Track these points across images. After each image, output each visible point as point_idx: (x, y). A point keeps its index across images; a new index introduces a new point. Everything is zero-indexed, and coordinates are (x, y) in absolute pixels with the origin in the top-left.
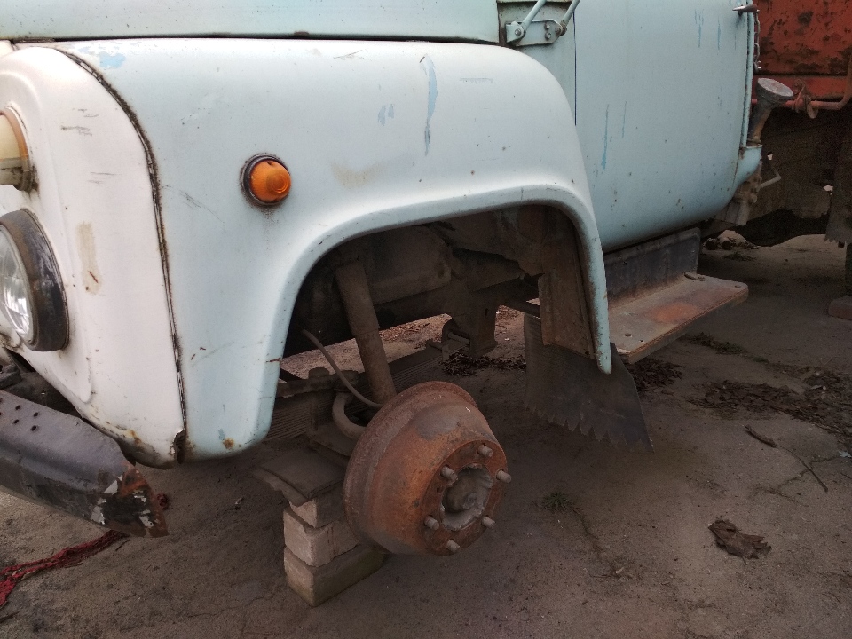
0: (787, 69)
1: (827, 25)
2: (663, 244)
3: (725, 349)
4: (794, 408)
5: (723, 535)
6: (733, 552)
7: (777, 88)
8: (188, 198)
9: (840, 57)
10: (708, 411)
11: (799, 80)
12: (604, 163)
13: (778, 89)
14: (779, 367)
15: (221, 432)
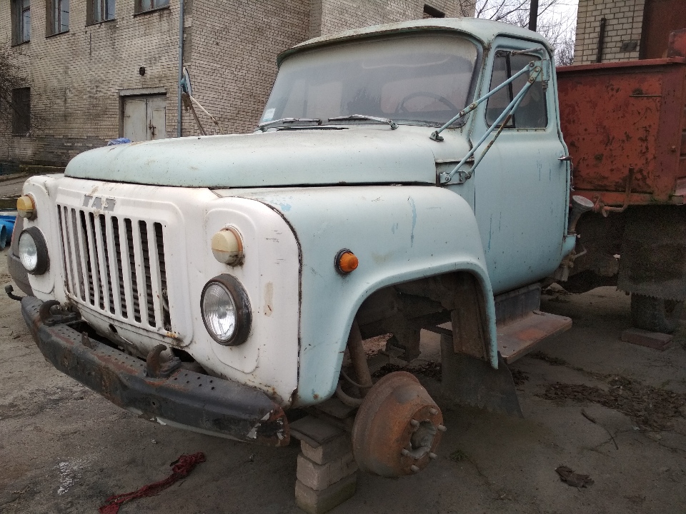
0: (589, 187)
1: (612, 162)
2: (520, 293)
3: (556, 362)
4: (603, 400)
5: (564, 475)
6: (571, 484)
7: (584, 202)
8: (313, 270)
9: (621, 181)
10: (548, 401)
11: (597, 194)
12: (489, 247)
13: (586, 202)
14: (591, 374)
15: (313, 391)
